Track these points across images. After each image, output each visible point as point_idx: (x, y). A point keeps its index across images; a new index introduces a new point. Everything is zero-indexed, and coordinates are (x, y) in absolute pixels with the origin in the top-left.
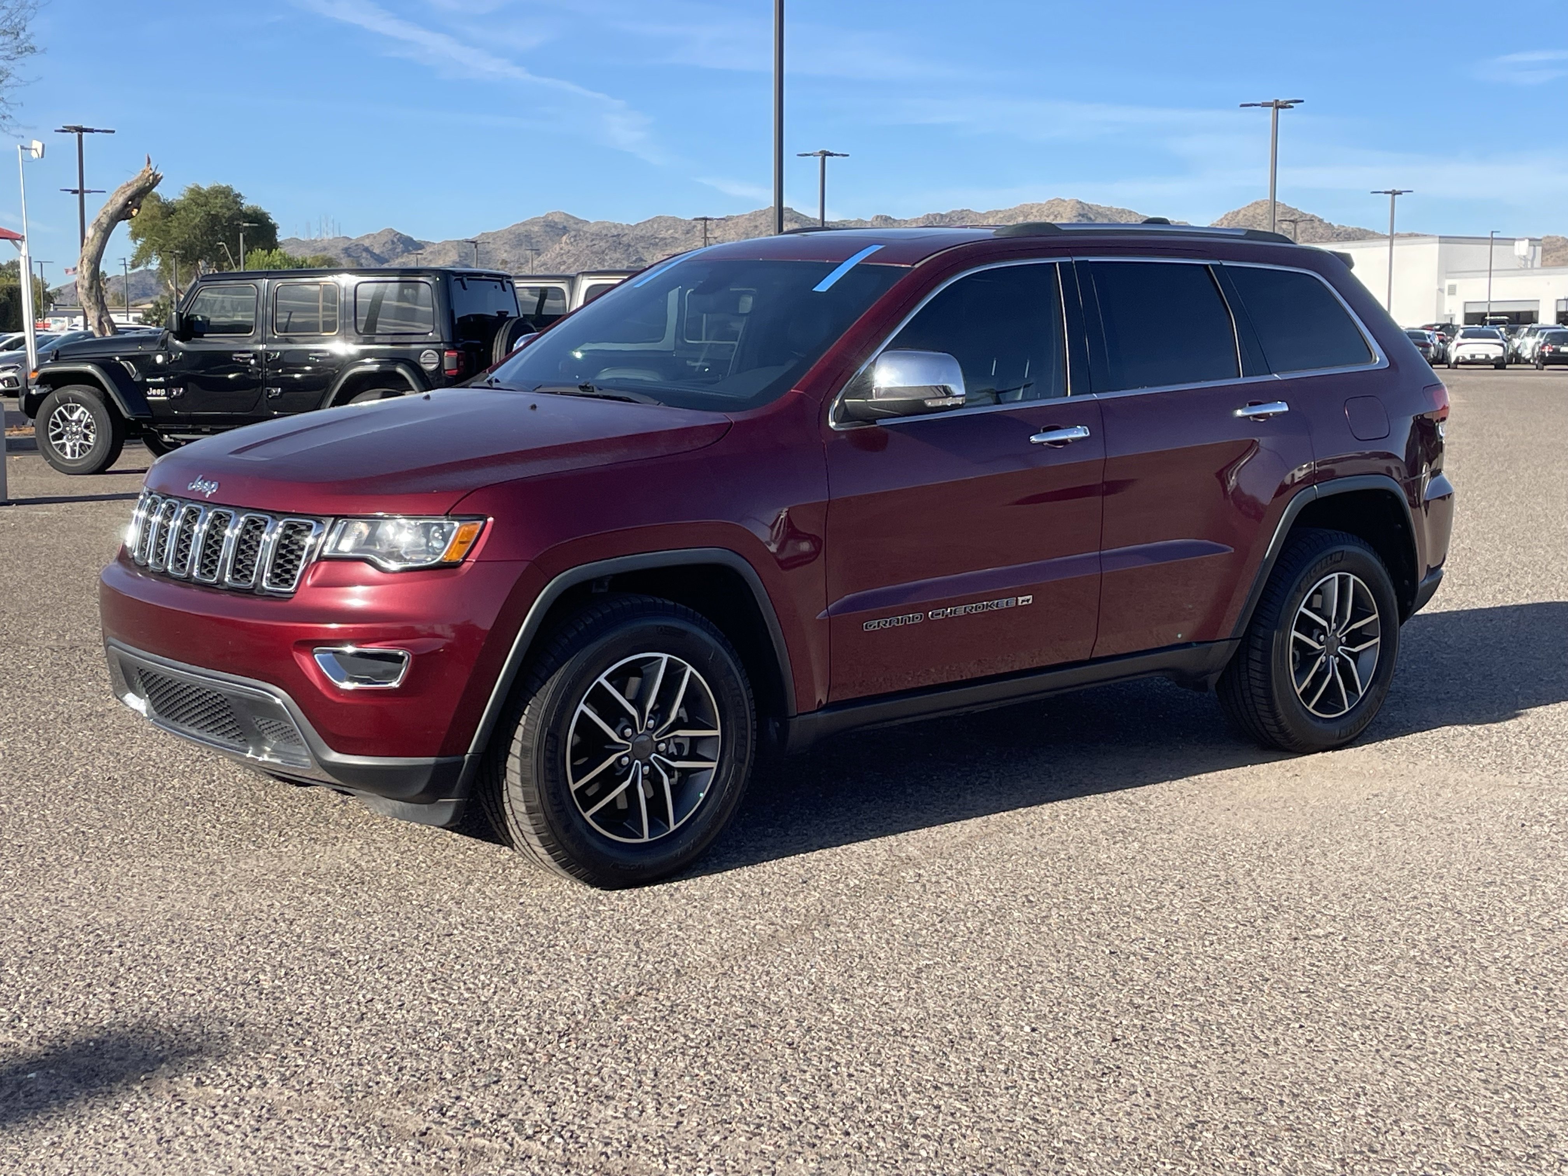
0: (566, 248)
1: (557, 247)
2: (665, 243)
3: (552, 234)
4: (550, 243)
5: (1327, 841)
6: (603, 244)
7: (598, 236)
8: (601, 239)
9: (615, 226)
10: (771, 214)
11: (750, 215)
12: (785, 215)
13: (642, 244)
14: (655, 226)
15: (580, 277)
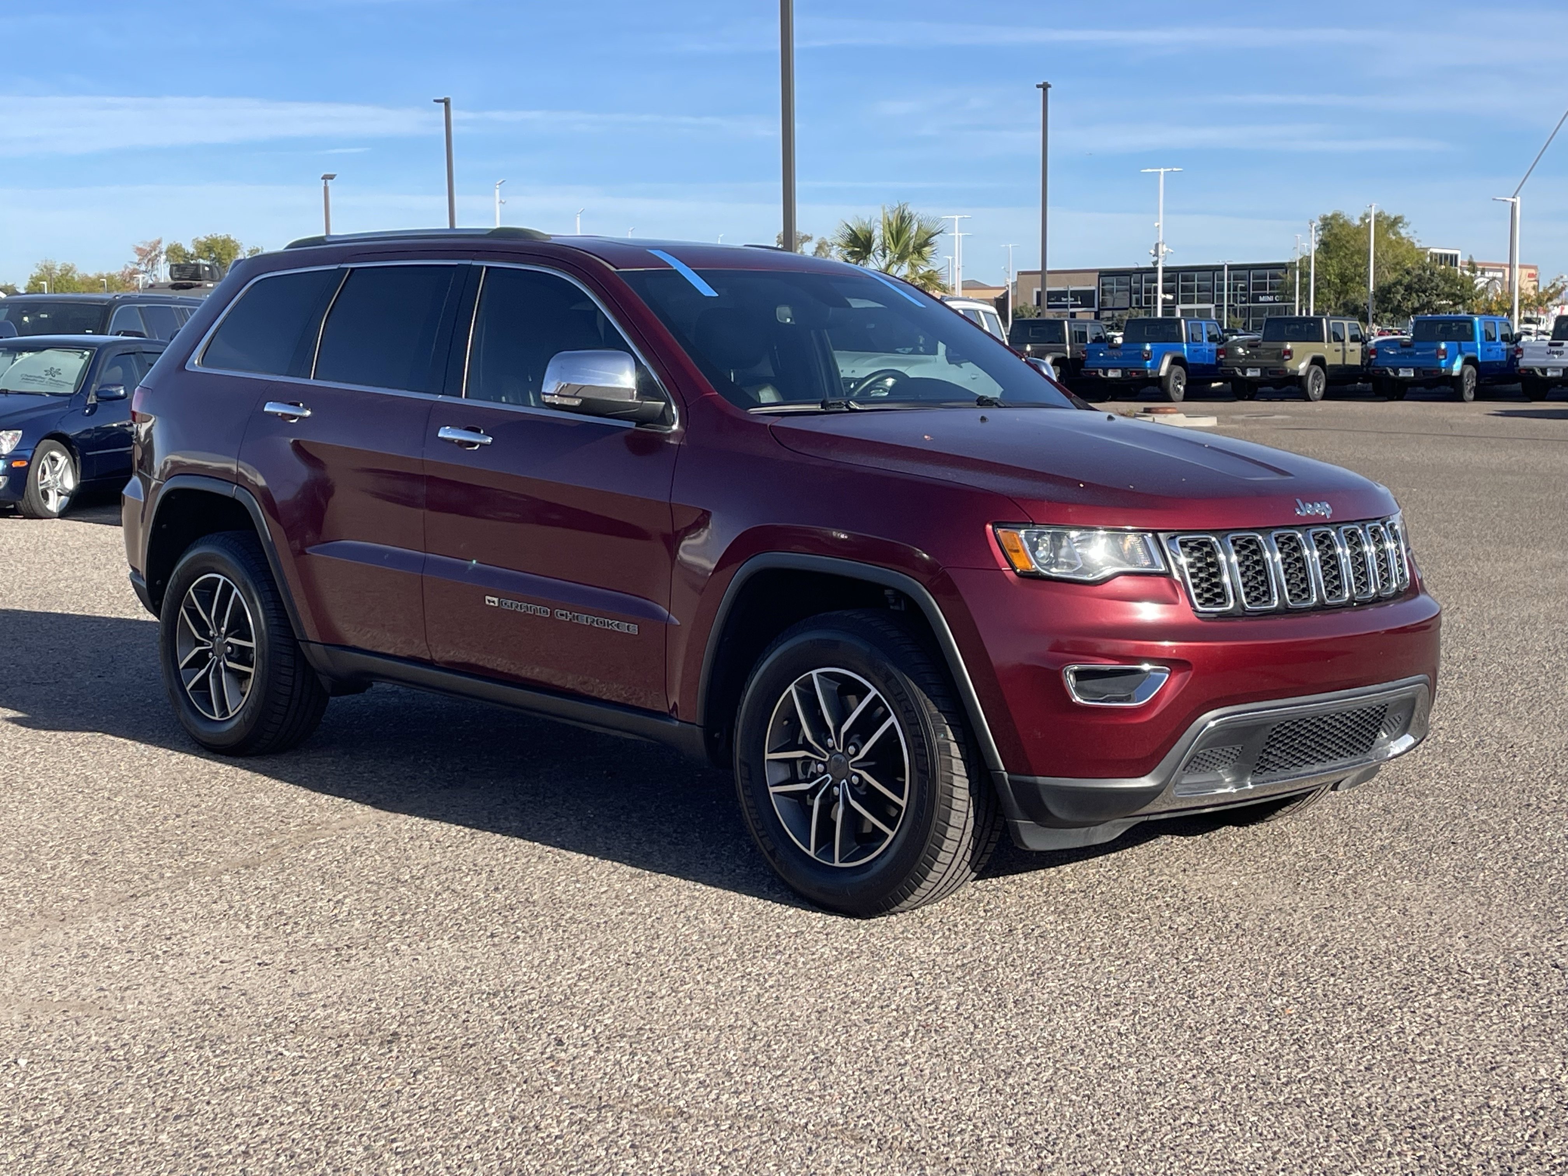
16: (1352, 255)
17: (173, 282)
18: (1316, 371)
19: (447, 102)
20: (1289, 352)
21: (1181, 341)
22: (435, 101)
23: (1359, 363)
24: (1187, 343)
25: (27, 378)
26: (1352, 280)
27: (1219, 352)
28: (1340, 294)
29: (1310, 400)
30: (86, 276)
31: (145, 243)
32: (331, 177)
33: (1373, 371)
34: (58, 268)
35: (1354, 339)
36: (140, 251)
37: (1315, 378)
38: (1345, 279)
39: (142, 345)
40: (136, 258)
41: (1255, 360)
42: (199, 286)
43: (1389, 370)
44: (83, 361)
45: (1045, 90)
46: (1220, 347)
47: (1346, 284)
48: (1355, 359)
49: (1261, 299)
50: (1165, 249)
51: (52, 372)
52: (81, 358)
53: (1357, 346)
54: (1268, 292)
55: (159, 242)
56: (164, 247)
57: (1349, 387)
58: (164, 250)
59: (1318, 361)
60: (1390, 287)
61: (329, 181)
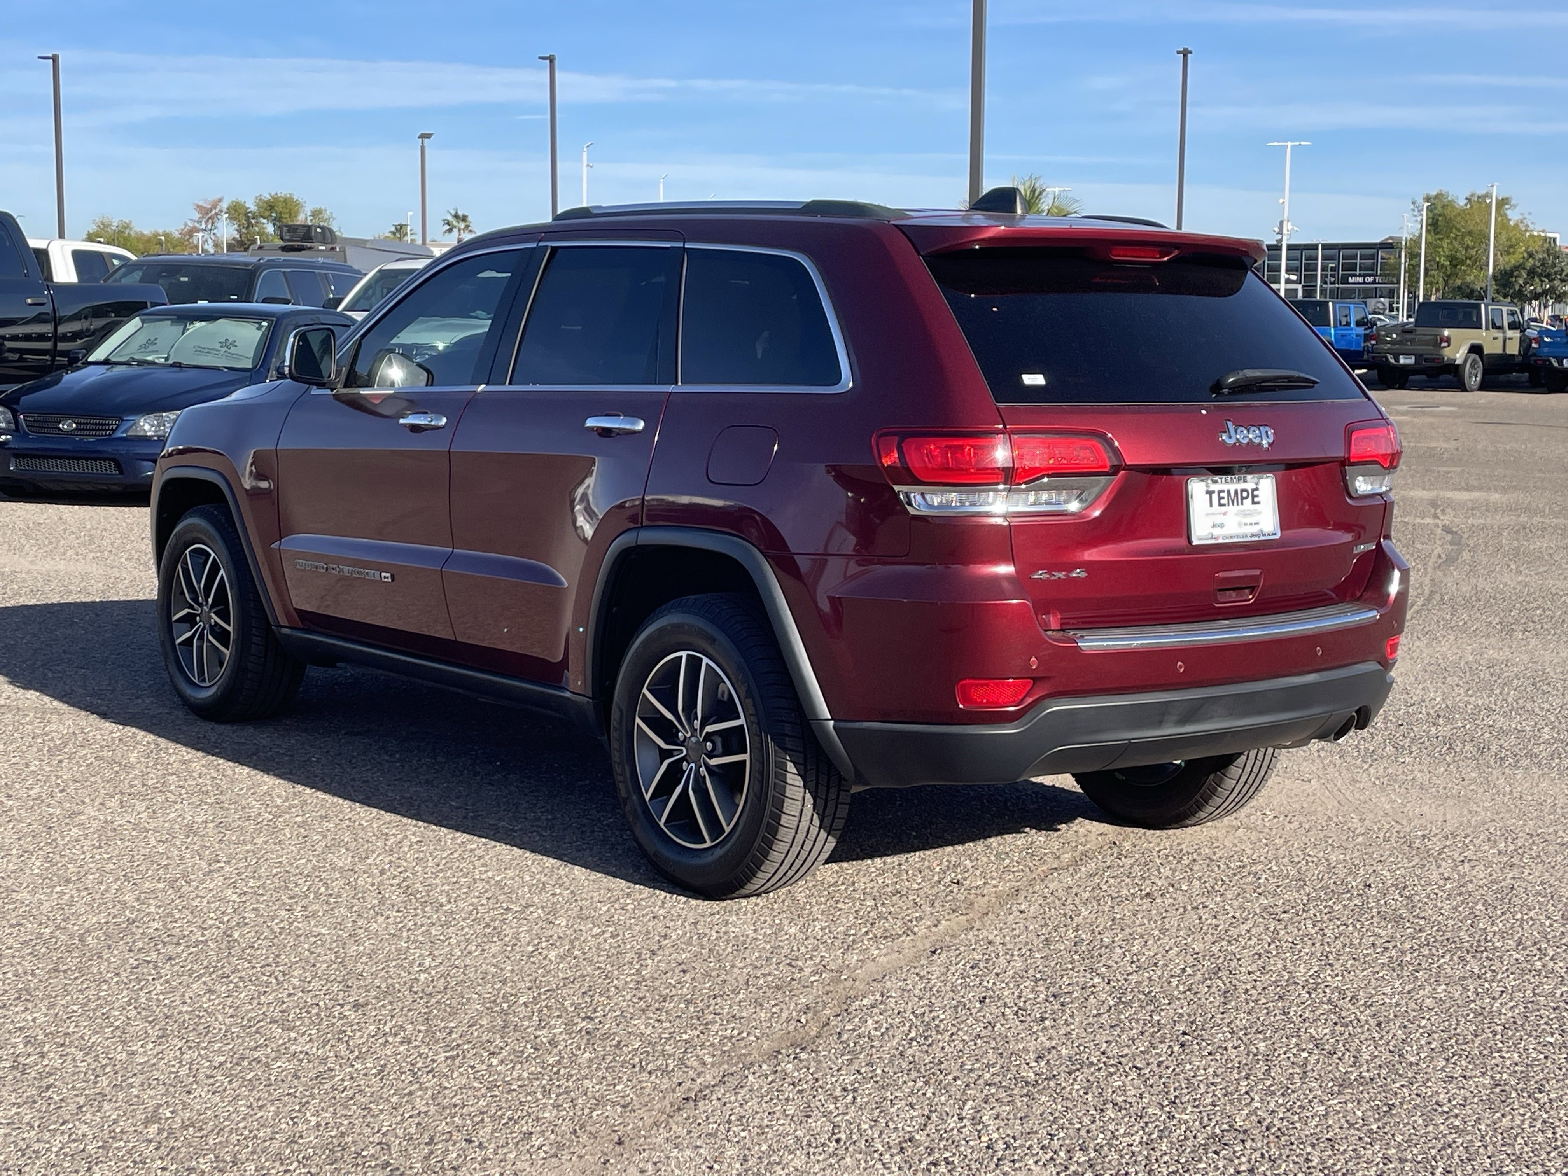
16: (1463, 236)
17: (282, 243)
18: (1474, 360)
19: (552, 60)
20: (1448, 340)
21: (1329, 325)
22: (541, 58)
23: (1517, 353)
24: (1335, 327)
25: (200, 350)
26: (1462, 263)
27: (1367, 338)
28: (1449, 276)
29: (1466, 391)
30: (143, 235)
31: (206, 201)
32: (428, 136)
33: (1535, 361)
34: (116, 224)
35: (1513, 326)
36: (200, 208)
37: (1472, 367)
38: (1455, 262)
39: (321, 316)
40: (197, 216)
41: (1409, 346)
42: (310, 248)
43: (1553, 360)
44: (260, 333)
45: (1185, 56)
46: (1368, 332)
47: (1456, 266)
48: (1513, 349)
49: (1350, 280)
50: (1290, 227)
51: (226, 344)
52: (258, 329)
53: (1515, 334)
54: (1358, 272)
55: (220, 200)
56: (225, 205)
57: (1502, 378)
58: (225, 210)
59: (1476, 349)
60: (1512, 271)
61: (426, 140)
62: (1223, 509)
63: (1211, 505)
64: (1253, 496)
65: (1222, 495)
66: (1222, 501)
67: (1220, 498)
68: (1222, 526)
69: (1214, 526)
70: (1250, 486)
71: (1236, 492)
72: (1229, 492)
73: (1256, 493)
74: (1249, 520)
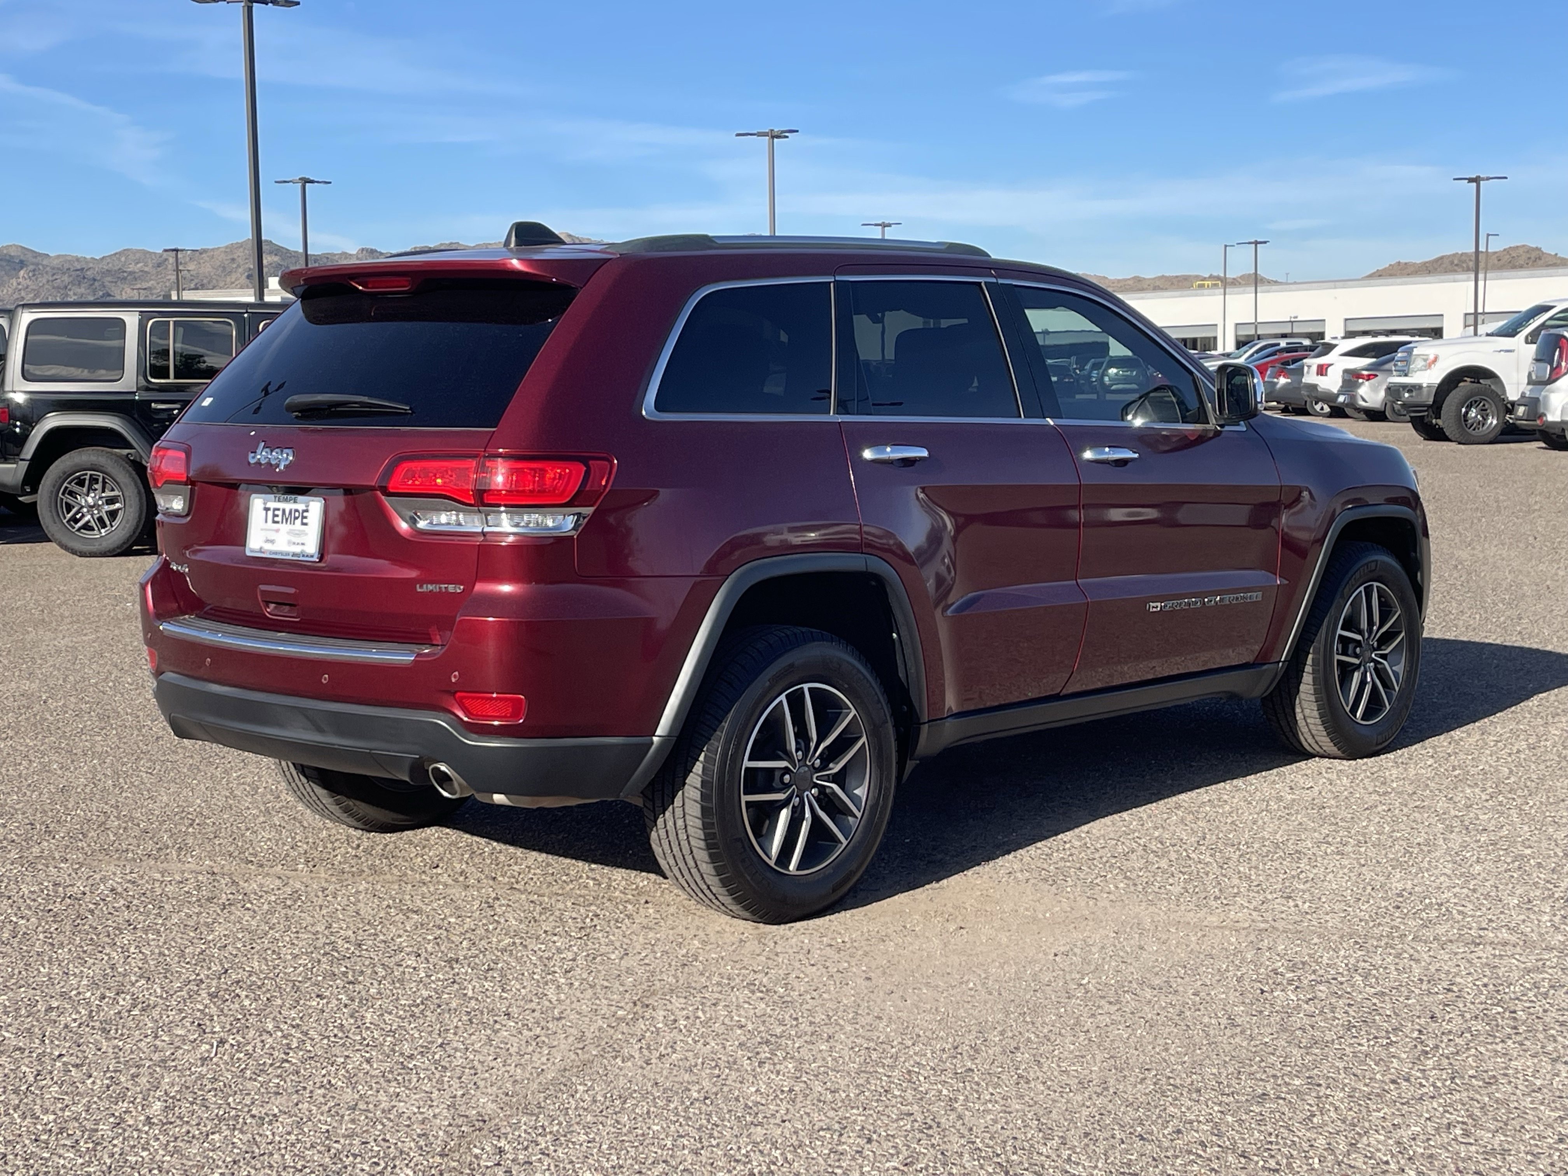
0: (24, 283)
1: (14, 282)
2: (134, 277)
3: (7, 268)
4: (6, 278)
5: (1033, 1036)
6: (66, 278)
7: (58, 270)
8: (64, 273)
9: (78, 260)
10: (250, 245)
11: (227, 247)
12: (264, 247)
13: (109, 279)
14: (123, 259)
15: (20, 310)
62: (276, 526)
63: (266, 522)
64: (303, 516)
65: (276, 512)
66: (276, 519)
67: (275, 516)
68: (272, 542)
69: (267, 541)
70: (301, 507)
71: (291, 511)
72: (284, 511)
73: (305, 514)
74: (296, 540)
